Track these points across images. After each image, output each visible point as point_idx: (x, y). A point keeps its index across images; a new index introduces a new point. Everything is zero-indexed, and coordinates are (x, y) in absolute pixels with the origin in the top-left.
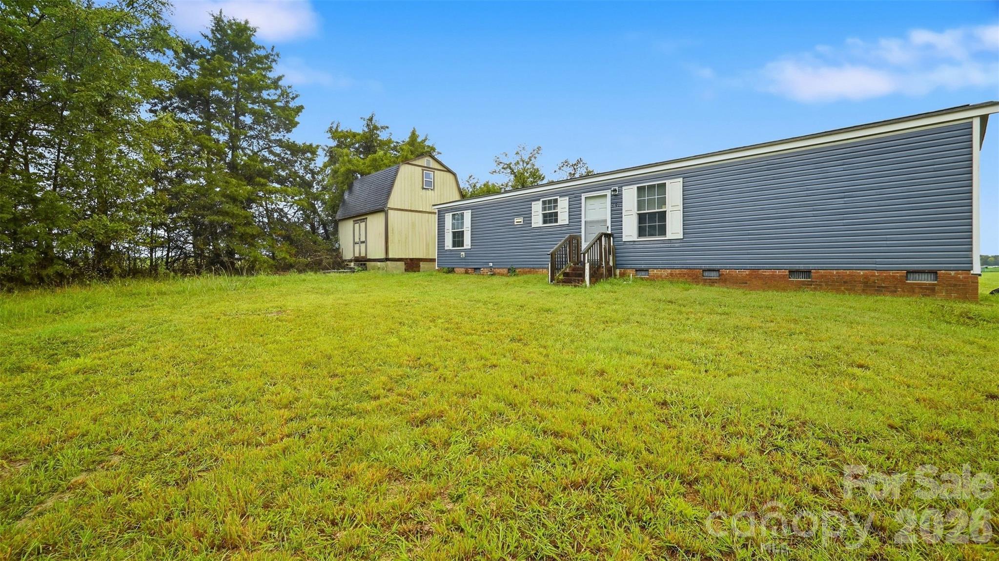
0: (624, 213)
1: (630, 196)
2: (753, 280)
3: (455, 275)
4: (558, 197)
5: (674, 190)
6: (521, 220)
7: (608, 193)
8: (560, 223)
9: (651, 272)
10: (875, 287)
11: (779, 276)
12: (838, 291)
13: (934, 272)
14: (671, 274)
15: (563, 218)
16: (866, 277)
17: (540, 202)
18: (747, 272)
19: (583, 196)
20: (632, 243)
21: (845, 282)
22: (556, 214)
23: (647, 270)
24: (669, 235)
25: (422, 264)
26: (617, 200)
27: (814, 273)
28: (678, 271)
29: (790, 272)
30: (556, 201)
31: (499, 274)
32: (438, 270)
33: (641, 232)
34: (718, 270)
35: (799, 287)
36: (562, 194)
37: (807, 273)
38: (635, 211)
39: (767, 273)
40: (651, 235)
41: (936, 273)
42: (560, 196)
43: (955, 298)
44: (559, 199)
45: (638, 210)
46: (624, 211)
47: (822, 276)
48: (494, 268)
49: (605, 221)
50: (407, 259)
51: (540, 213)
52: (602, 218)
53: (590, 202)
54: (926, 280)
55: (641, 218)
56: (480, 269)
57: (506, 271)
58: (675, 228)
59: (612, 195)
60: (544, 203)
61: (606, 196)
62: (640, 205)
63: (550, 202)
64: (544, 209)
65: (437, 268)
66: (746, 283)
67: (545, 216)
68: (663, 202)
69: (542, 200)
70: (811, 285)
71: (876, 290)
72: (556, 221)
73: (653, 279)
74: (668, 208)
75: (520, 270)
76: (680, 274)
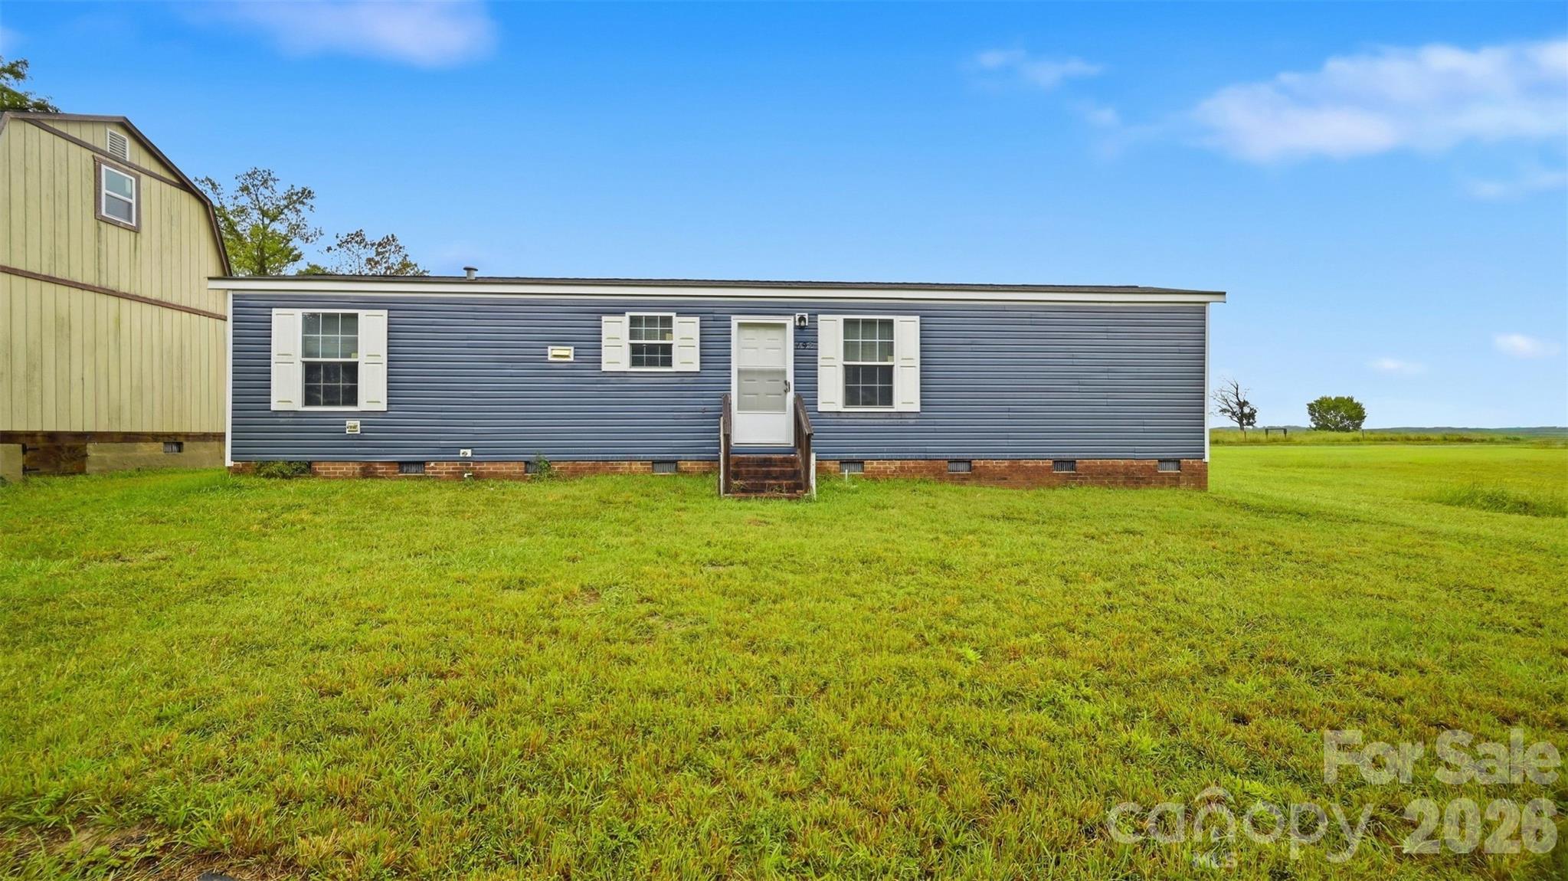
0: (820, 362)
1: (831, 333)
2: (1014, 474)
3: (314, 481)
4: (673, 314)
5: (907, 333)
6: (567, 352)
7: (790, 322)
8: (677, 366)
9: (868, 466)
10: (1133, 478)
11: (1043, 468)
12: (1102, 484)
13: (1177, 461)
14: (902, 469)
15: (686, 357)
16: (1126, 467)
17: (625, 319)
18: (1007, 463)
19: (735, 321)
20: (835, 416)
21: (1108, 474)
22: (668, 349)
23: (861, 462)
24: (898, 406)
25: (92, 450)
26: (806, 341)
27: (1081, 463)
28: (911, 464)
29: (1055, 462)
30: (668, 321)
31: (495, 475)
32: (236, 471)
33: (851, 397)
34: (970, 462)
35: (1065, 482)
36: (685, 309)
37: (1071, 463)
38: (840, 362)
39: (1031, 464)
40: (867, 403)
41: (1179, 462)
42: (679, 314)
43: (1193, 487)
44: (676, 320)
45: (845, 360)
46: (819, 358)
47: (1088, 467)
48: (480, 462)
49: (784, 372)
50: (31, 435)
51: (626, 342)
52: (778, 366)
53: (749, 333)
54: (1171, 470)
55: (851, 373)
56: (422, 463)
57: (518, 468)
58: (907, 394)
59: (796, 327)
60: (634, 321)
61: (783, 326)
62: (849, 349)
63: (651, 321)
64: (633, 335)
65: (229, 463)
66: (1005, 479)
67: (636, 349)
68: (888, 350)
69: (628, 314)
70: (1076, 479)
71: (1135, 483)
72: (668, 362)
73: (875, 477)
74: (897, 362)
75: (562, 465)
76: (915, 468)
